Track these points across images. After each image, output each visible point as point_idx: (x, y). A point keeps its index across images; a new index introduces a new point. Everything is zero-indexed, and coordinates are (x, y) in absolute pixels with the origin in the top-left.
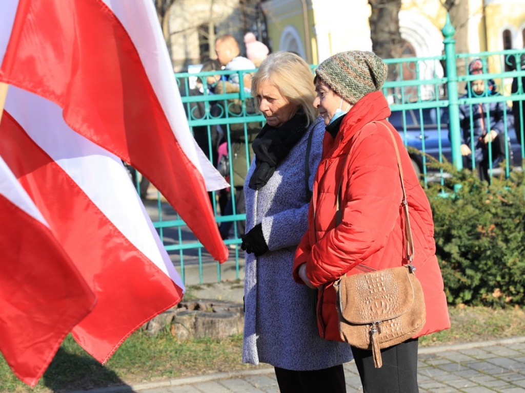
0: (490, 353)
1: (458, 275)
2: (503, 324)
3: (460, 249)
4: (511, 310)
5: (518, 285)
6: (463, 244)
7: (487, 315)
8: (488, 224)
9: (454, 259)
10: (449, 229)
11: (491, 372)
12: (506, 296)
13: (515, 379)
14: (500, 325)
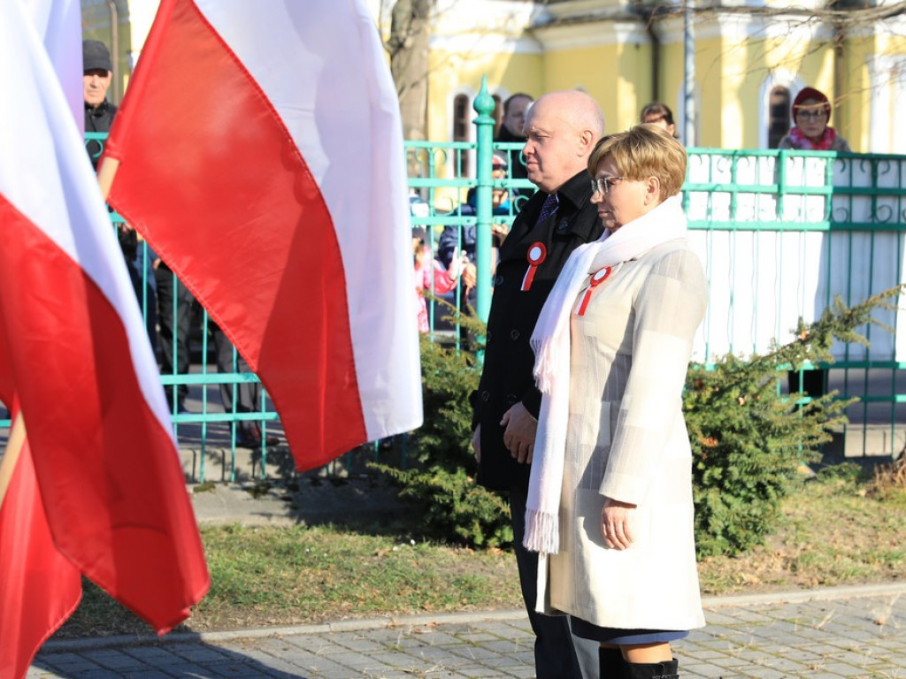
1: (497, 501)
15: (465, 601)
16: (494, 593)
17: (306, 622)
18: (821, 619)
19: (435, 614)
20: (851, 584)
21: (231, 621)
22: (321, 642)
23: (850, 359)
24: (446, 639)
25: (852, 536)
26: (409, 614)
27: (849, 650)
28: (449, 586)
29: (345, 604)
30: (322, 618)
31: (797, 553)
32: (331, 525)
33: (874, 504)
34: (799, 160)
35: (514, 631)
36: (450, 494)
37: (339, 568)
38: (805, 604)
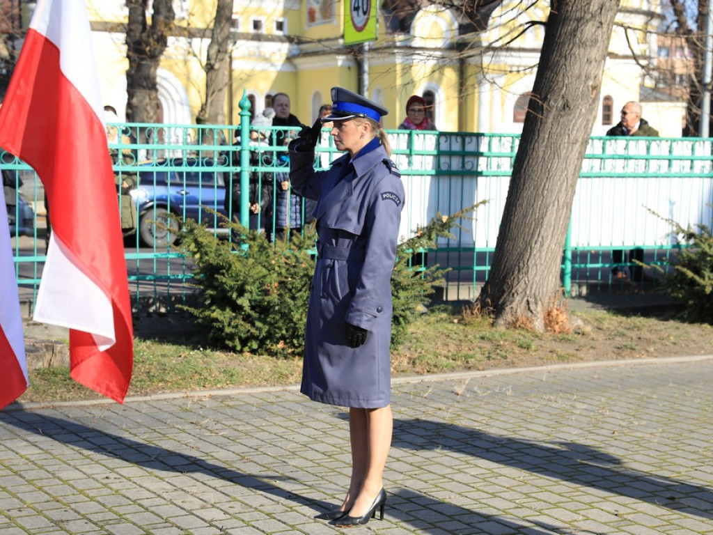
0: (279, 397)
1: (248, 326)
2: (287, 373)
3: (250, 303)
4: (293, 360)
5: (301, 339)
6: (253, 298)
7: (272, 364)
8: (273, 282)
9: (245, 311)
10: (243, 285)
11: (282, 414)
12: (289, 347)
13: (305, 421)
14: (284, 373)
15: (228, 382)
16: (245, 377)
17: (138, 395)
18: (425, 392)
19: (211, 390)
20: (445, 372)
21: (95, 395)
22: (145, 406)
23: (450, 246)
24: (215, 404)
25: (447, 345)
26: (196, 390)
27: (440, 409)
28: (220, 374)
29: (160, 384)
30: (147, 393)
31: (416, 355)
32: (157, 339)
33: (461, 327)
34: (421, 136)
35: (254, 399)
36: (222, 322)
37: (158, 364)
38: (418, 383)
